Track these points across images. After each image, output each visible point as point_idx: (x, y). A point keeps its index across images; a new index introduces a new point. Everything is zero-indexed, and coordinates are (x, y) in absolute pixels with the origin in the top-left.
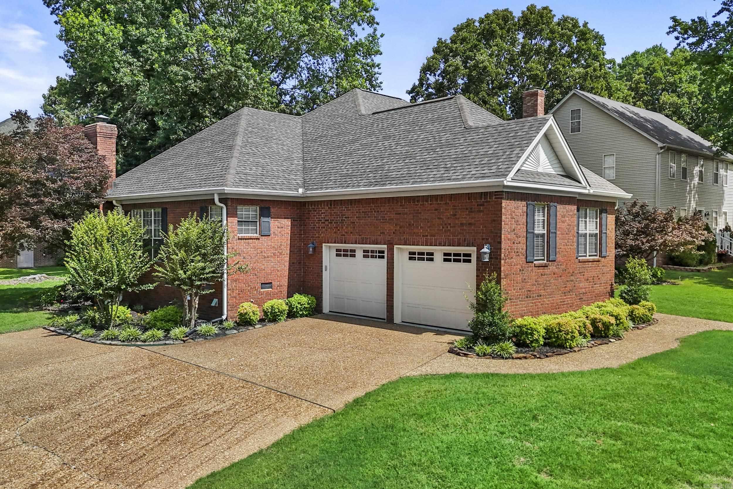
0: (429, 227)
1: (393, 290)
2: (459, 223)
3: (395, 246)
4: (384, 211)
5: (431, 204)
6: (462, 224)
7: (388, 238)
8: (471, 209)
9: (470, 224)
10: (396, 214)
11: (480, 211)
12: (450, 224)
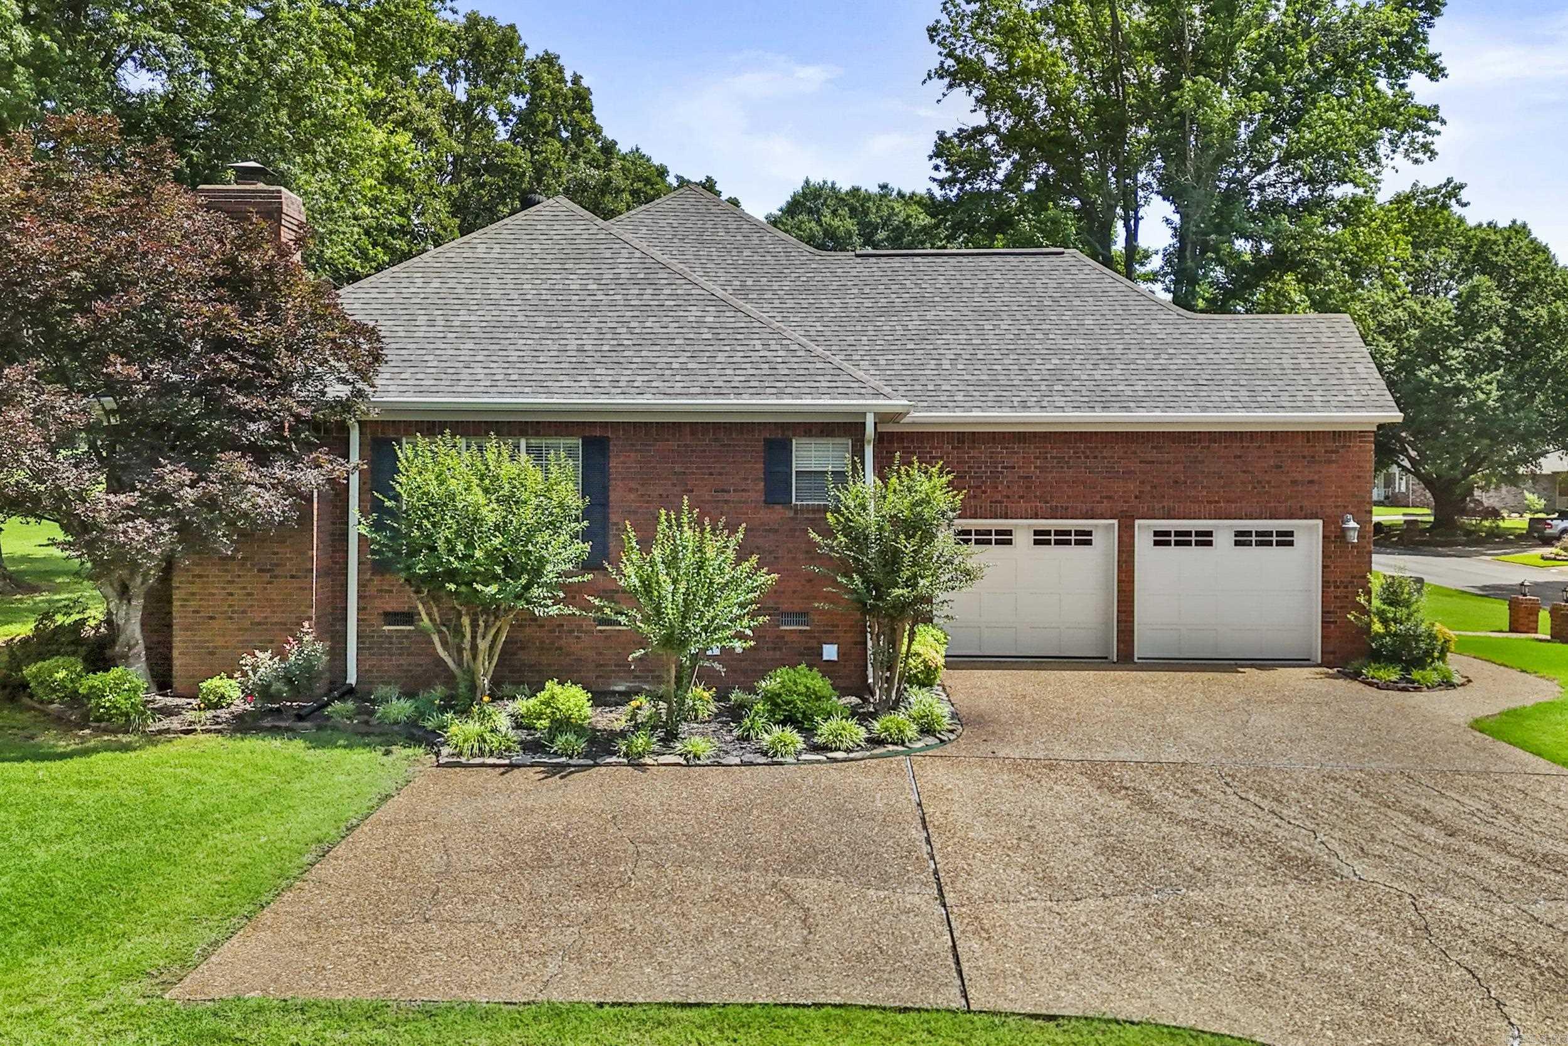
0: (1223, 487)
1: (1133, 602)
2: (1289, 480)
3: (1137, 522)
4: (1112, 457)
5: (1226, 447)
6: (1294, 482)
7: (1121, 506)
8: (1313, 457)
9: (1311, 482)
10: (1141, 462)
11: (1330, 462)
12: (1269, 482)
